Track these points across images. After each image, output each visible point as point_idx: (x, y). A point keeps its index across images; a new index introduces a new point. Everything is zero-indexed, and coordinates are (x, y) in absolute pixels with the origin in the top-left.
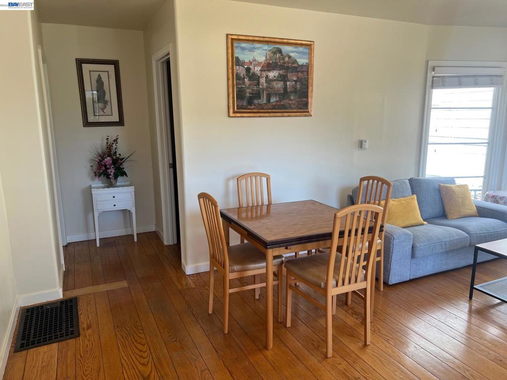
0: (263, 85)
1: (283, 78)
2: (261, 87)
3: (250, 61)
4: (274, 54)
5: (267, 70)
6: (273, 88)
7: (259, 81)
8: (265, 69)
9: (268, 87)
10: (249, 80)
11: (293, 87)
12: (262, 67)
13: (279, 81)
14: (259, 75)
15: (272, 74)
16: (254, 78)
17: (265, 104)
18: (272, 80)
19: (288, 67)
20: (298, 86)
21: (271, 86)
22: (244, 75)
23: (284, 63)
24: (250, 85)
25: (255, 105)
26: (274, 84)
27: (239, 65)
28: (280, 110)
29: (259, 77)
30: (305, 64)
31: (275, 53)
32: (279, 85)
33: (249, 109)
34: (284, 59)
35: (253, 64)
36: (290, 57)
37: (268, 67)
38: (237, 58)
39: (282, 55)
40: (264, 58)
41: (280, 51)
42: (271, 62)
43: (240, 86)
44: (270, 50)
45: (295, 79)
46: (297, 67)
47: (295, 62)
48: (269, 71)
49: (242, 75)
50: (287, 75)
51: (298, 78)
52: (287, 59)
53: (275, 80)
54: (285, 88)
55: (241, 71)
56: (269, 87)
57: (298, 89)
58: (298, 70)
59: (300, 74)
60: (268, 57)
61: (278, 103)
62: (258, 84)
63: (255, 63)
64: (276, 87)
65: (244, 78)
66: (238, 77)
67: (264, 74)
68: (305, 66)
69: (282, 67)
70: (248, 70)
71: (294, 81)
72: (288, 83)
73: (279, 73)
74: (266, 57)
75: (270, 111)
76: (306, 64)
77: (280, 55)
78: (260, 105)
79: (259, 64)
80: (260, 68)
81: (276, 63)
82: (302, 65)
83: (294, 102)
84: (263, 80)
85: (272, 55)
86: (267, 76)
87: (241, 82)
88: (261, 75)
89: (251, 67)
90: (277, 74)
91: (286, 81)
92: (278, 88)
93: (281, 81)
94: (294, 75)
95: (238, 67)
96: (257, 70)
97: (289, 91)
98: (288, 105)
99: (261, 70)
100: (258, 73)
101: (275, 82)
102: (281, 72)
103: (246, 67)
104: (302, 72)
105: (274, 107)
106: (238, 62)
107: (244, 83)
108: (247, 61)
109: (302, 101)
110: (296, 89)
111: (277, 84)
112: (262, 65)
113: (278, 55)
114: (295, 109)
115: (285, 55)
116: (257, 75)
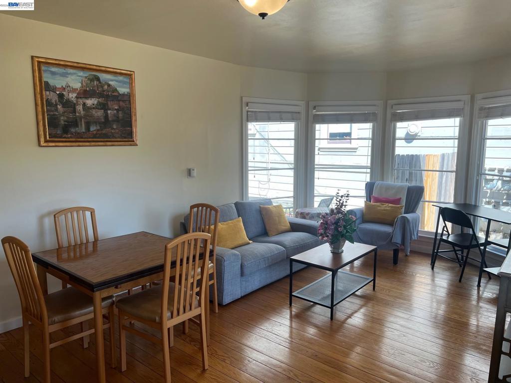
0: (80, 113)
1: (104, 107)
2: (77, 114)
3: (62, 86)
4: (91, 81)
5: (83, 98)
6: (92, 116)
7: (75, 108)
8: (83, 96)
9: (85, 116)
10: (63, 107)
11: (114, 115)
12: (78, 94)
13: (99, 109)
14: (75, 102)
15: (90, 102)
16: (68, 104)
17: (84, 132)
18: (90, 108)
19: (108, 96)
20: (120, 115)
21: (90, 113)
22: (56, 101)
23: (104, 91)
24: (64, 112)
26: (94, 112)
27: (49, 91)
28: (101, 140)
29: (75, 105)
30: (126, 93)
31: (92, 80)
32: (99, 114)
33: (65, 138)
34: (102, 87)
35: (66, 90)
36: (109, 85)
37: (85, 93)
38: (47, 83)
39: (100, 82)
40: (80, 85)
41: (98, 79)
42: (88, 89)
43: (52, 113)
44: (86, 77)
45: (116, 108)
46: (118, 96)
47: (116, 90)
48: (87, 98)
49: (53, 101)
50: (107, 104)
51: (120, 107)
52: (106, 87)
53: (94, 108)
54: (106, 116)
55: (54, 97)
56: (88, 116)
57: (120, 118)
58: (119, 98)
59: (121, 103)
60: (84, 84)
61: (100, 132)
62: (74, 111)
63: (69, 88)
64: (96, 115)
65: (56, 105)
66: (49, 103)
67: (81, 101)
68: (126, 95)
69: (100, 95)
70: (61, 96)
71: (116, 109)
72: (109, 112)
73: (98, 101)
74: (82, 84)
75: (90, 140)
76: (128, 93)
77: (98, 82)
78: (78, 133)
79: (74, 90)
80: (75, 95)
81: (94, 90)
82: (124, 95)
83: (117, 131)
84: (80, 108)
85: (89, 82)
86: (84, 104)
87: (53, 109)
88: (77, 102)
89: (64, 93)
90: (96, 102)
91: (107, 110)
92: (98, 116)
93: (101, 109)
94: (114, 104)
95: (48, 93)
96: (72, 96)
97: (110, 119)
98: (110, 134)
99: (76, 97)
100: (74, 100)
101: (94, 110)
102: (99, 100)
103: (58, 93)
104: (123, 101)
105: (95, 136)
106: (48, 87)
107: (57, 110)
108: (59, 86)
110: (118, 117)
111: (96, 112)
112: (77, 92)
113: (95, 82)
114: (119, 138)
115: (104, 83)
116: (72, 102)
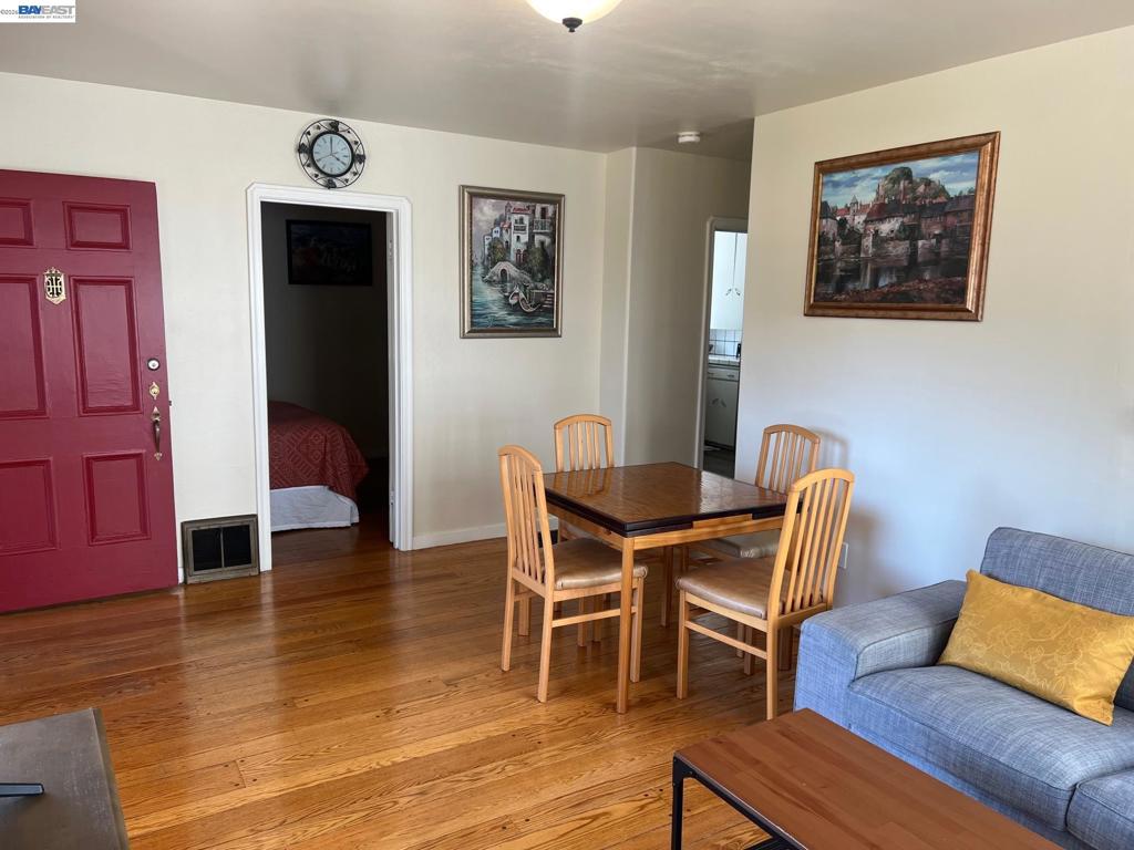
0: (866, 252)
1: (910, 233)
2: (862, 255)
3: (846, 206)
4: (894, 183)
5: (876, 220)
6: (886, 256)
7: (860, 244)
8: (874, 218)
9: (876, 255)
10: (843, 244)
11: (931, 250)
12: (869, 215)
13: (901, 239)
14: (862, 231)
15: (887, 227)
16: (851, 237)
18: (885, 240)
19: (923, 207)
20: (944, 248)
21: (883, 251)
22: (833, 235)
23: (918, 198)
24: (842, 254)
25: (848, 294)
26: (891, 246)
27: (827, 218)
28: (895, 305)
29: (861, 236)
30: (965, 193)
31: (894, 181)
32: (899, 249)
33: (835, 301)
34: (914, 190)
35: (851, 212)
36: (928, 183)
37: (881, 212)
38: (825, 205)
39: (911, 181)
40: (874, 195)
41: (907, 174)
42: (887, 201)
43: (826, 257)
44: (886, 177)
45: (937, 232)
46: (945, 203)
47: (943, 191)
48: (881, 220)
49: (830, 236)
50: (919, 225)
51: (945, 228)
52: (921, 189)
53: (892, 239)
54: (913, 254)
55: (830, 227)
56: (879, 256)
57: (942, 255)
58: (947, 209)
59: (950, 220)
60: (882, 192)
61: (895, 289)
62: (858, 250)
63: (855, 208)
64: (894, 253)
65: (834, 241)
66: (823, 240)
67: (871, 228)
68: (966, 197)
69: (908, 209)
70: (843, 223)
71: (935, 236)
72: (920, 243)
73: (903, 222)
74: (878, 193)
75: (873, 305)
76: (970, 192)
77: (907, 182)
78: (858, 292)
79: (864, 208)
80: (863, 217)
81: (897, 202)
82: (959, 198)
83: (931, 285)
84: (868, 242)
85: (890, 185)
86: (877, 231)
87: (829, 248)
88: (865, 230)
89: (848, 217)
90: (897, 226)
91: (917, 239)
92: (898, 255)
93: (904, 239)
94: (936, 223)
95: (824, 221)
96: (859, 221)
97: (920, 259)
98: (915, 293)
99: (866, 222)
100: (860, 228)
101: (892, 243)
102: (905, 220)
103: (838, 218)
104: (956, 213)
105: (884, 297)
106: (825, 211)
107: (833, 251)
108: (841, 206)
109: (951, 283)
110: (938, 254)
111: (894, 247)
112: (868, 210)
113: (902, 183)
114: (932, 300)
115: (918, 180)
116: (857, 232)
